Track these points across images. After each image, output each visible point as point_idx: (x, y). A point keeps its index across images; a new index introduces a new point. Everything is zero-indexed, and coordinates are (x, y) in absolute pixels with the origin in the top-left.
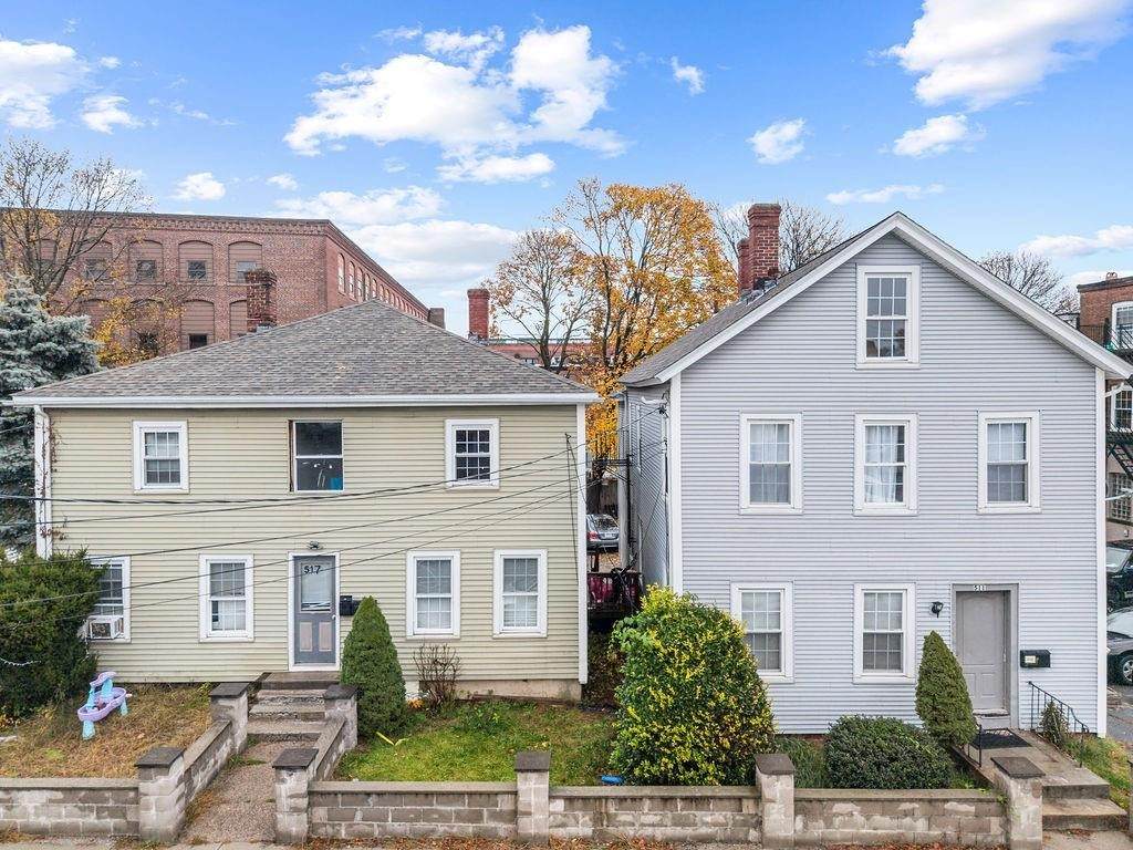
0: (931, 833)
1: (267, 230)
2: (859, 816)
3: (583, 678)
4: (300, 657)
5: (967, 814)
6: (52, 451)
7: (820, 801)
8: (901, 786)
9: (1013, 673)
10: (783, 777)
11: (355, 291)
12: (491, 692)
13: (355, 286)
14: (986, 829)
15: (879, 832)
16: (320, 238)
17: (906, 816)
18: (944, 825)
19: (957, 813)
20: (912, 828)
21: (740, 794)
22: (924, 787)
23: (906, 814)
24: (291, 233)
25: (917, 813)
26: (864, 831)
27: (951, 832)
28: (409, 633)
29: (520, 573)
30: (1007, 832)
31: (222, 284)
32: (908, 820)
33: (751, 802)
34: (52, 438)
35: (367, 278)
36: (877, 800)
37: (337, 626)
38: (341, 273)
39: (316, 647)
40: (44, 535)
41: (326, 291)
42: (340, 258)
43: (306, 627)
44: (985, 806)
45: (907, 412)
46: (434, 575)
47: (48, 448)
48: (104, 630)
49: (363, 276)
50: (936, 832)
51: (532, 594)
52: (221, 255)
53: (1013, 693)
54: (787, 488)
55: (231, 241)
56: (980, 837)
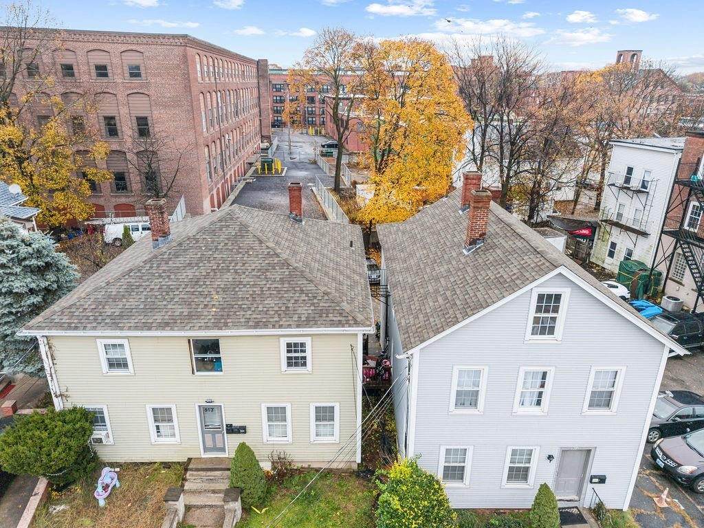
1: (145, 41)
3: (359, 461)
4: (206, 450)
6: (52, 356)
9: (585, 485)
11: (208, 75)
12: (310, 465)
13: (208, 72)
16: (183, 48)
24: (162, 44)
28: (265, 440)
29: (324, 414)
31: (120, 81)
34: (50, 348)
35: (216, 61)
37: (226, 437)
38: (198, 66)
39: (215, 445)
40: (56, 396)
41: (190, 86)
42: (197, 57)
43: (209, 437)
45: (550, 366)
46: (277, 414)
47: (49, 353)
48: (100, 441)
49: (213, 61)
51: (332, 423)
52: (116, 61)
53: (583, 492)
54: (476, 401)
55: (123, 49)
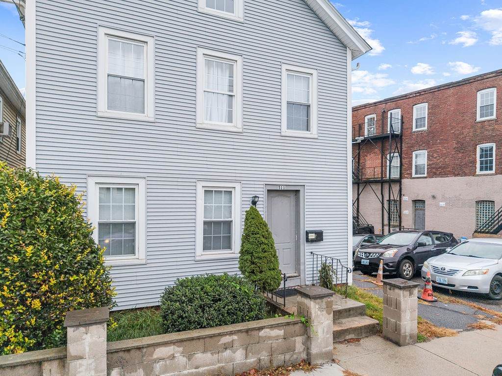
0: (248, 361)
2: (181, 358)
5: (277, 338)
7: (139, 348)
8: (223, 322)
9: (302, 247)
10: (93, 328)
14: (291, 349)
15: (201, 370)
17: (226, 349)
18: (258, 352)
19: (269, 338)
20: (232, 360)
21: (41, 357)
22: (243, 321)
23: (226, 347)
25: (236, 344)
26: (186, 372)
27: (264, 356)
30: (308, 349)
32: (228, 353)
33: (55, 365)
36: (199, 338)
44: (291, 328)
45: (235, 53)
50: (252, 360)
53: (302, 261)
56: (288, 357)
